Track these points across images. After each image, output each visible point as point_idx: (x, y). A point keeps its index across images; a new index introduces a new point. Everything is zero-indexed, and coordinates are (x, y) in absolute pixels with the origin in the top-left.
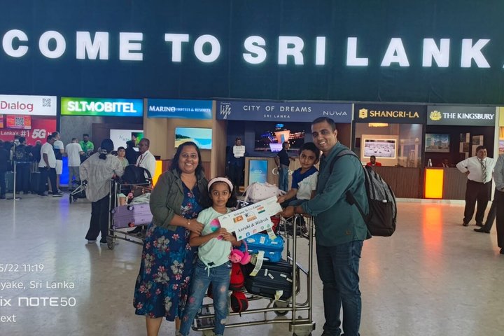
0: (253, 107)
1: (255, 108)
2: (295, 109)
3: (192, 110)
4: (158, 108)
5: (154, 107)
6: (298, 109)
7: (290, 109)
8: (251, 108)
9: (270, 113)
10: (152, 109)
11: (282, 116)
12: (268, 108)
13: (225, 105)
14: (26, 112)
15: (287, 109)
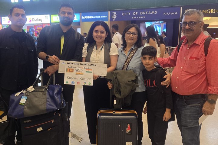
0: (127, 13)
1: (128, 14)
2: (148, 13)
3: (100, 17)
4: (85, 17)
5: (84, 17)
6: (150, 13)
7: (146, 13)
8: (126, 14)
9: (135, 16)
10: (83, 18)
11: (141, 17)
12: (134, 14)
13: (114, 13)
14: (40, 22)
15: (144, 13)
